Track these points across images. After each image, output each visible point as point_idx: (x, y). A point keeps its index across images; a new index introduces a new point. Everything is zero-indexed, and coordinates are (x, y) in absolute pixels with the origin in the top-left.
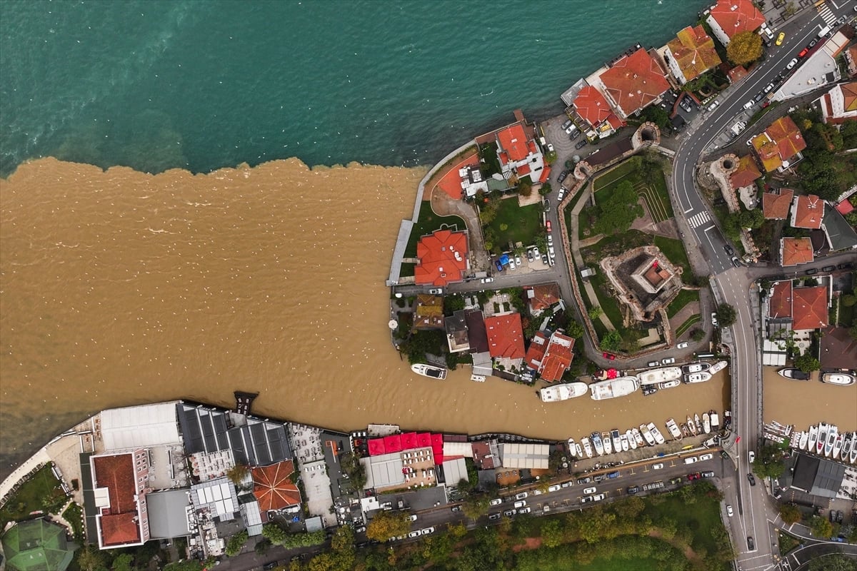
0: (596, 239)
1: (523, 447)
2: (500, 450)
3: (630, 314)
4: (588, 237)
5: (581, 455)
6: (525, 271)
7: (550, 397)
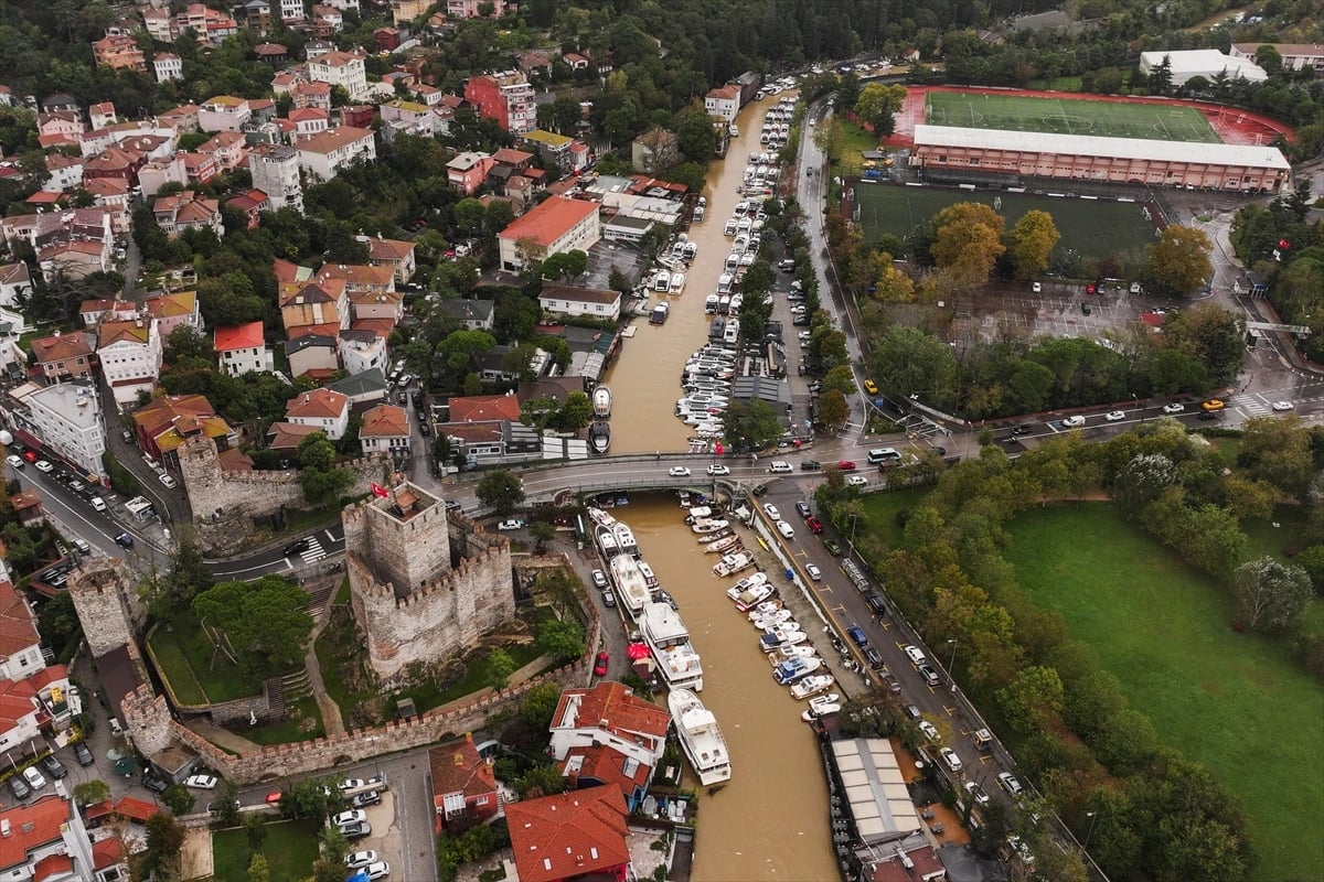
0: (325, 704)
1: (853, 795)
2: (878, 842)
3: (504, 633)
4: (320, 721)
5: (834, 697)
6: (396, 840)
7: (717, 752)
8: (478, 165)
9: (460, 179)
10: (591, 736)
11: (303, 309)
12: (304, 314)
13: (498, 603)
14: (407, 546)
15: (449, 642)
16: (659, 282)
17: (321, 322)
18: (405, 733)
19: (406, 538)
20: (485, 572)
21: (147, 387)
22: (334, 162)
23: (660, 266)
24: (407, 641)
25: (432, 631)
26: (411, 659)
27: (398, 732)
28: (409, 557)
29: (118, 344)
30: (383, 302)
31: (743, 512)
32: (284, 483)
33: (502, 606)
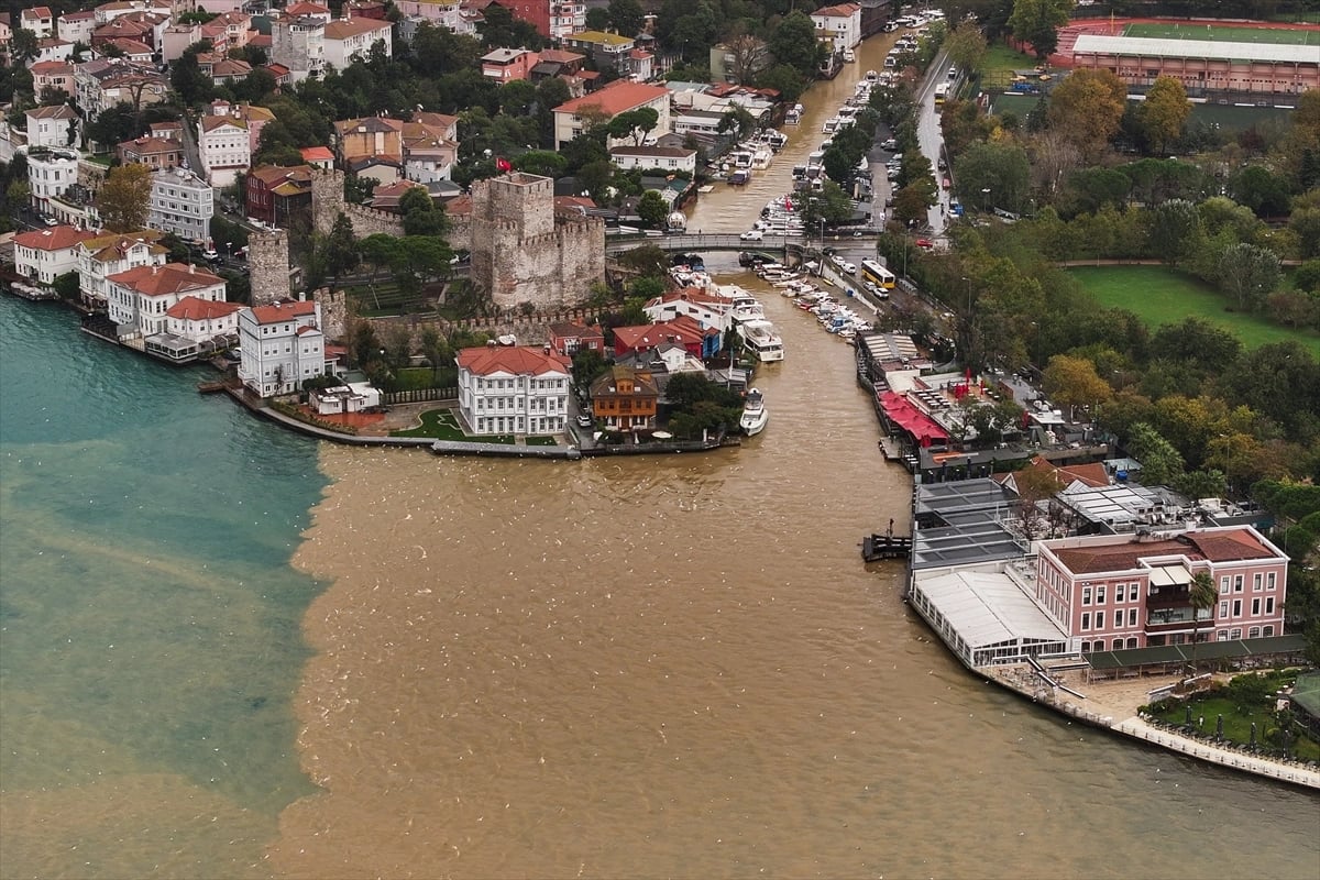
8: (520, 60)
9: (498, 74)
10: (673, 308)
11: (365, 139)
12: (366, 144)
13: (592, 277)
14: (526, 207)
15: (554, 298)
16: (741, 157)
17: (382, 153)
18: (527, 329)
19: (525, 198)
20: (584, 242)
21: (244, 171)
22: (349, 51)
23: (739, 149)
24: (524, 281)
25: (542, 279)
26: (525, 300)
27: (522, 327)
28: (527, 217)
29: (221, 128)
30: (440, 146)
31: (812, 264)
32: (390, 223)
33: (595, 280)
